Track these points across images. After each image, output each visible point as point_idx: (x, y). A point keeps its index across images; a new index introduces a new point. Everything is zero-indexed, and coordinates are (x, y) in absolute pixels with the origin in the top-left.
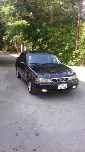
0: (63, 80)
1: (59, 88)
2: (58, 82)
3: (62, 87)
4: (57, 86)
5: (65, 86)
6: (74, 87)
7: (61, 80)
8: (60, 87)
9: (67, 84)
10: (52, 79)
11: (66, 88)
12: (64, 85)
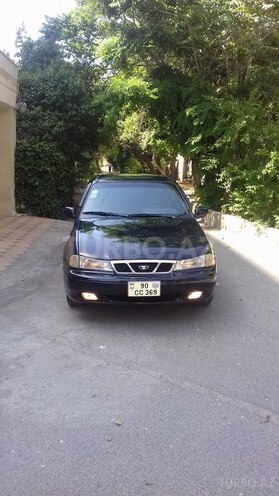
0: (151, 270)
1: (131, 293)
2: (134, 272)
3: (144, 289)
4: (127, 286)
5: (153, 288)
6: (195, 295)
7: (144, 267)
8: (135, 289)
9: (159, 283)
10: (113, 263)
11: (158, 294)
12: (150, 284)
